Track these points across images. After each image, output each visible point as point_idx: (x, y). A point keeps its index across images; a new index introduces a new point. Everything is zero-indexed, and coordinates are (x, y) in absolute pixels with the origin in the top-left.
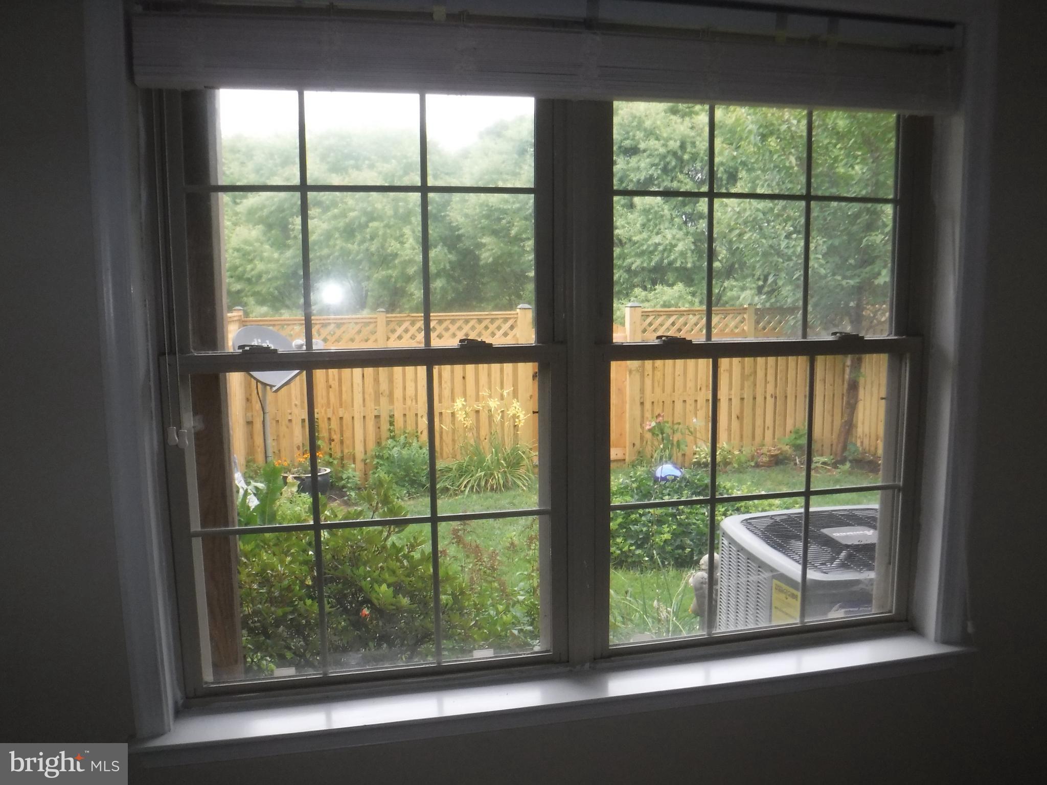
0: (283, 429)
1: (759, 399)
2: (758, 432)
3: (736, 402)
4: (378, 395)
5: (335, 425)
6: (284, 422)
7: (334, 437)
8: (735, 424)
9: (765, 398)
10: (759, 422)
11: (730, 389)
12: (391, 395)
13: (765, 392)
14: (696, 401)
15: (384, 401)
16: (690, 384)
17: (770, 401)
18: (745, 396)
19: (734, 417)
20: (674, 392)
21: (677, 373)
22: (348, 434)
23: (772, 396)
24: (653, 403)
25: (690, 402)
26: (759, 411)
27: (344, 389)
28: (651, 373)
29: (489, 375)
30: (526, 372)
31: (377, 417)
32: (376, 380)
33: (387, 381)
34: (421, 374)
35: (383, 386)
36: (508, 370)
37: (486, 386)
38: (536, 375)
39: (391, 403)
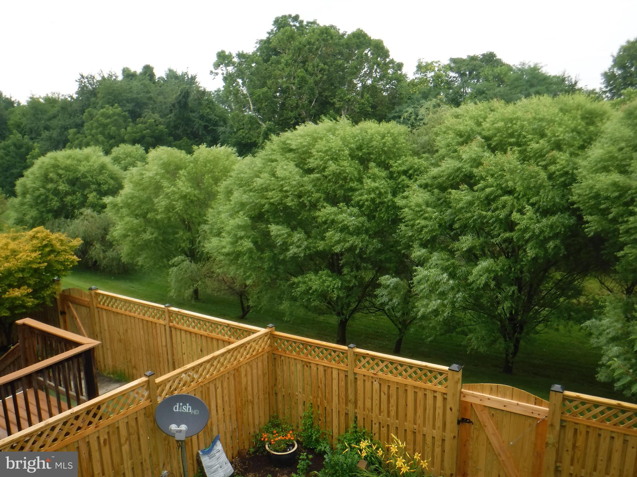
0: (293, 404)
4: (347, 400)
5: (321, 411)
6: (294, 400)
7: (321, 419)
12: (355, 403)
22: (329, 419)
24: (571, 474)
27: (327, 391)
28: (570, 449)
29: (425, 409)
30: (452, 418)
31: (347, 414)
32: (347, 390)
33: (353, 394)
34: (376, 397)
35: (351, 397)
36: (439, 411)
37: (422, 418)
38: (462, 421)
39: (356, 407)
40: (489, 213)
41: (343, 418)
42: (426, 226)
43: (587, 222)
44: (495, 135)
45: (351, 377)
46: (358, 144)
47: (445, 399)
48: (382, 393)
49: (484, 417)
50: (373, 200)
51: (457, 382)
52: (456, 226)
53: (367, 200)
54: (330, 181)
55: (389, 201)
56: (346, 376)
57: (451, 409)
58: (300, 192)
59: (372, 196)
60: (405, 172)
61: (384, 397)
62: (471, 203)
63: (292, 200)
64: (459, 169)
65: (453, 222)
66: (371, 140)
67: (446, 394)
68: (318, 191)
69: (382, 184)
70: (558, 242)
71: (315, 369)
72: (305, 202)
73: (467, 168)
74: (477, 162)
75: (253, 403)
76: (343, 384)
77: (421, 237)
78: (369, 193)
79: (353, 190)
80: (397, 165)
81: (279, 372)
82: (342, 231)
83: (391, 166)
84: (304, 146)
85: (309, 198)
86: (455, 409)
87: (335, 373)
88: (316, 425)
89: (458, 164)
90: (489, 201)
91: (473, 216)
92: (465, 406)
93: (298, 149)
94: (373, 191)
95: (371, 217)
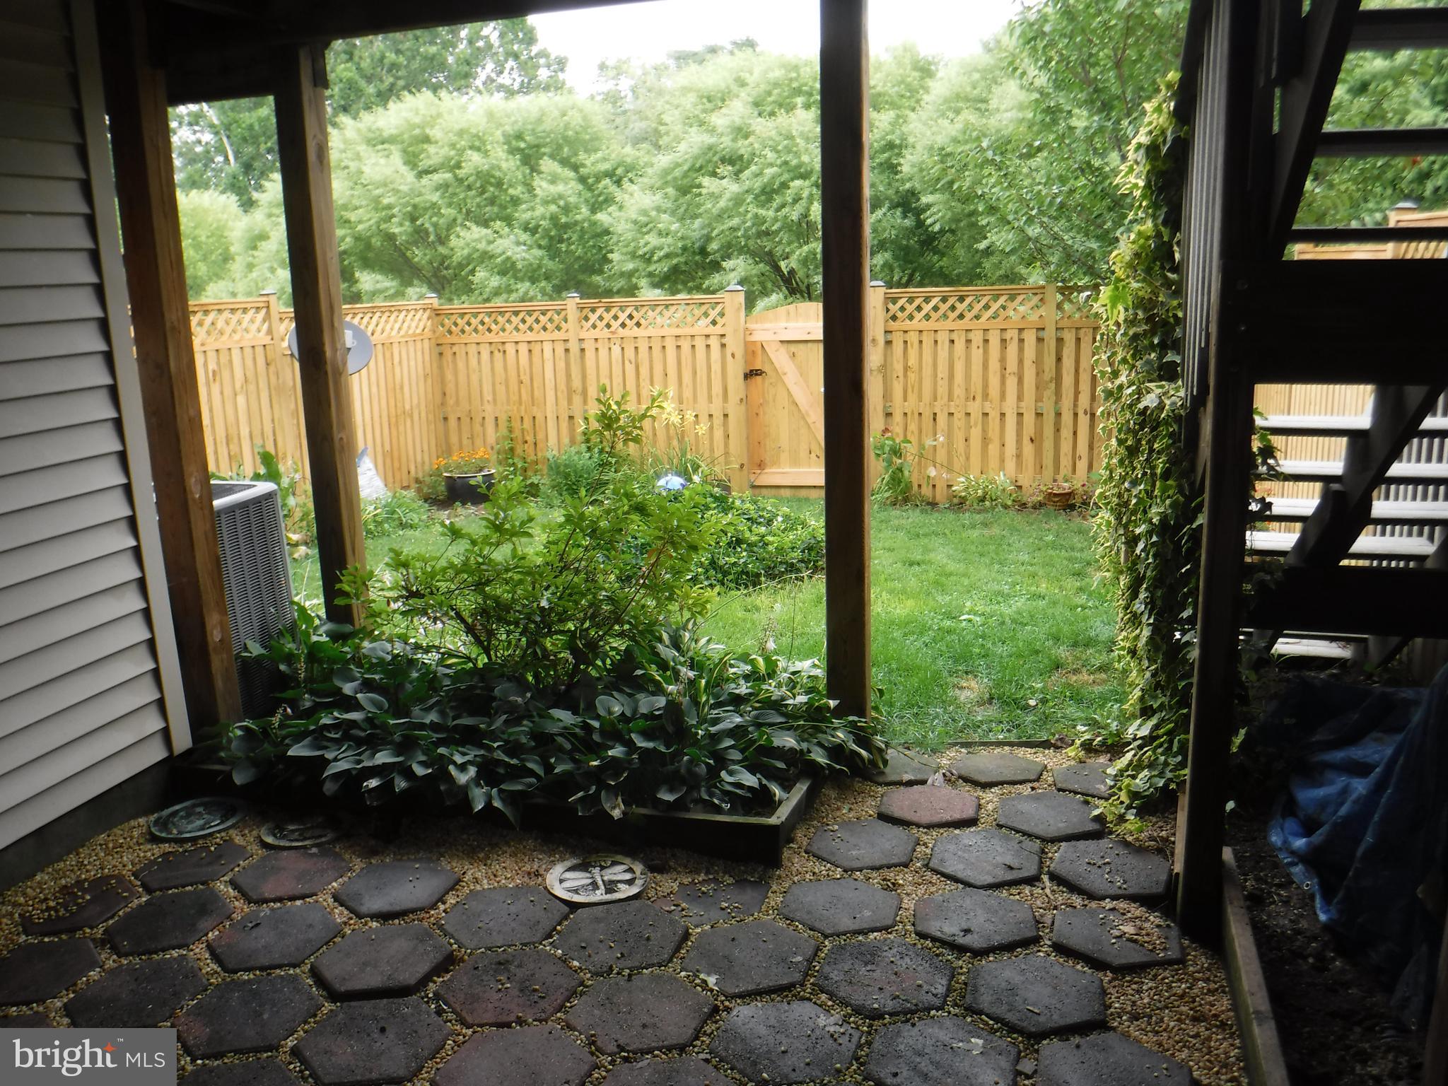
0: (477, 428)
1: (1067, 418)
2: (1065, 462)
3: (1029, 419)
4: (570, 392)
5: (527, 424)
6: (478, 420)
7: (528, 438)
8: (1028, 449)
9: (1076, 415)
10: (1066, 447)
11: (1020, 398)
12: (584, 393)
13: (1075, 406)
14: (968, 414)
15: (577, 399)
16: (959, 392)
17: (1084, 420)
18: (1045, 412)
19: (1026, 440)
20: (935, 399)
21: (940, 375)
22: (540, 436)
23: (1086, 413)
24: (905, 414)
25: (959, 415)
26: (1066, 433)
27: (535, 385)
28: (901, 374)
29: (695, 373)
30: (736, 370)
31: (571, 418)
32: (568, 376)
33: (580, 377)
34: (617, 370)
35: (576, 383)
36: (716, 367)
37: (691, 386)
38: (751, 374)
39: (585, 402)
40: (771, 213)
41: (564, 424)
42: (661, 248)
43: (929, 206)
44: (769, 94)
45: (574, 347)
46: (516, 128)
47: (723, 346)
48: (627, 362)
49: (780, 358)
50: (554, 218)
51: (738, 309)
52: (714, 246)
53: (543, 218)
54: (469, 188)
55: (584, 220)
56: (567, 350)
57: (733, 355)
58: (415, 206)
59: (553, 208)
60: (610, 174)
61: (630, 369)
62: (738, 201)
63: (401, 225)
64: (710, 148)
65: (708, 239)
66: (539, 121)
67: (723, 336)
68: (450, 205)
69: (569, 188)
70: (888, 255)
71: (514, 351)
72: (427, 225)
73: (726, 143)
74: (742, 132)
75: (411, 416)
76: (561, 365)
77: (652, 268)
78: (546, 202)
79: (515, 201)
80: (592, 162)
81: (449, 376)
82: (503, 273)
83: (583, 165)
84: (414, 126)
85: (435, 219)
86: (739, 353)
87: (547, 347)
88: (519, 451)
89: (709, 140)
90: (767, 194)
91: (744, 222)
92: (752, 350)
93: (402, 134)
94: (554, 201)
95: (553, 252)
